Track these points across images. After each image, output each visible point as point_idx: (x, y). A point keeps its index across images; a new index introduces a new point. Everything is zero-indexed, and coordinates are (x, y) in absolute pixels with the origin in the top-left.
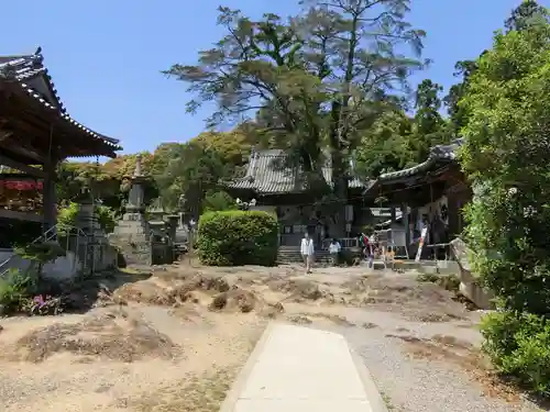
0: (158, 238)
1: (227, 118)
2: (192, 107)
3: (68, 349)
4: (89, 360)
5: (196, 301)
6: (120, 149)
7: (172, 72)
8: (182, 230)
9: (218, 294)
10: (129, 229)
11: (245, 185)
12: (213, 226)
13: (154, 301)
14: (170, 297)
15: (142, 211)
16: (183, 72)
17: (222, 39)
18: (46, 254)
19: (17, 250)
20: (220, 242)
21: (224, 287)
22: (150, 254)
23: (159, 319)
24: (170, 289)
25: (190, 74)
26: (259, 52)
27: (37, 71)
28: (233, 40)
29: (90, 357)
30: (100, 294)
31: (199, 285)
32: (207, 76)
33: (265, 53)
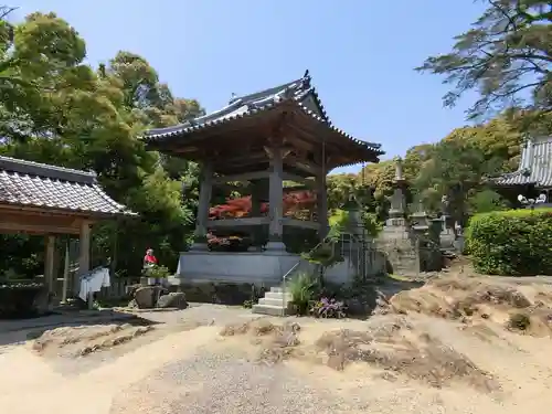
0: (423, 245)
1: (492, 105)
2: (450, 100)
3: (365, 360)
4: (390, 376)
5: (485, 317)
6: (383, 153)
7: (426, 67)
8: (446, 235)
9: (516, 311)
10: (393, 235)
11: (518, 179)
12: (490, 230)
13: (435, 312)
14: (455, 310)
15: (405, 216)
16: (438, 64)
17: (481, 15)
18: (327, 258)
19: (304, 255)
20: (500, 247)
21: (521, 303)
22: (418, 260)
23: (450, 335)
24: (450, 300)
25: (445, 64)
26: (531, 19)
27: (306, 92)
28: (495, 13)
29: (390, 372)
30: (377, 300)
31: (487, 298)
32: (466, 62)
33: (538, 18)
